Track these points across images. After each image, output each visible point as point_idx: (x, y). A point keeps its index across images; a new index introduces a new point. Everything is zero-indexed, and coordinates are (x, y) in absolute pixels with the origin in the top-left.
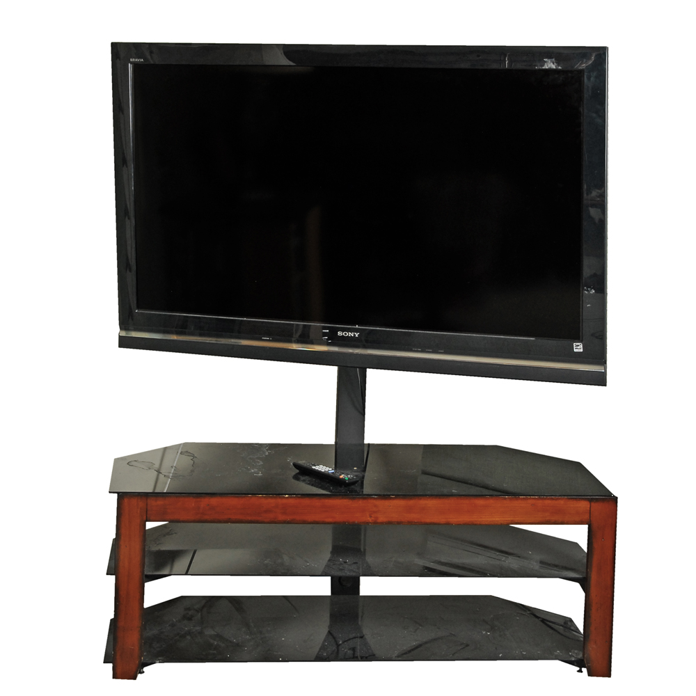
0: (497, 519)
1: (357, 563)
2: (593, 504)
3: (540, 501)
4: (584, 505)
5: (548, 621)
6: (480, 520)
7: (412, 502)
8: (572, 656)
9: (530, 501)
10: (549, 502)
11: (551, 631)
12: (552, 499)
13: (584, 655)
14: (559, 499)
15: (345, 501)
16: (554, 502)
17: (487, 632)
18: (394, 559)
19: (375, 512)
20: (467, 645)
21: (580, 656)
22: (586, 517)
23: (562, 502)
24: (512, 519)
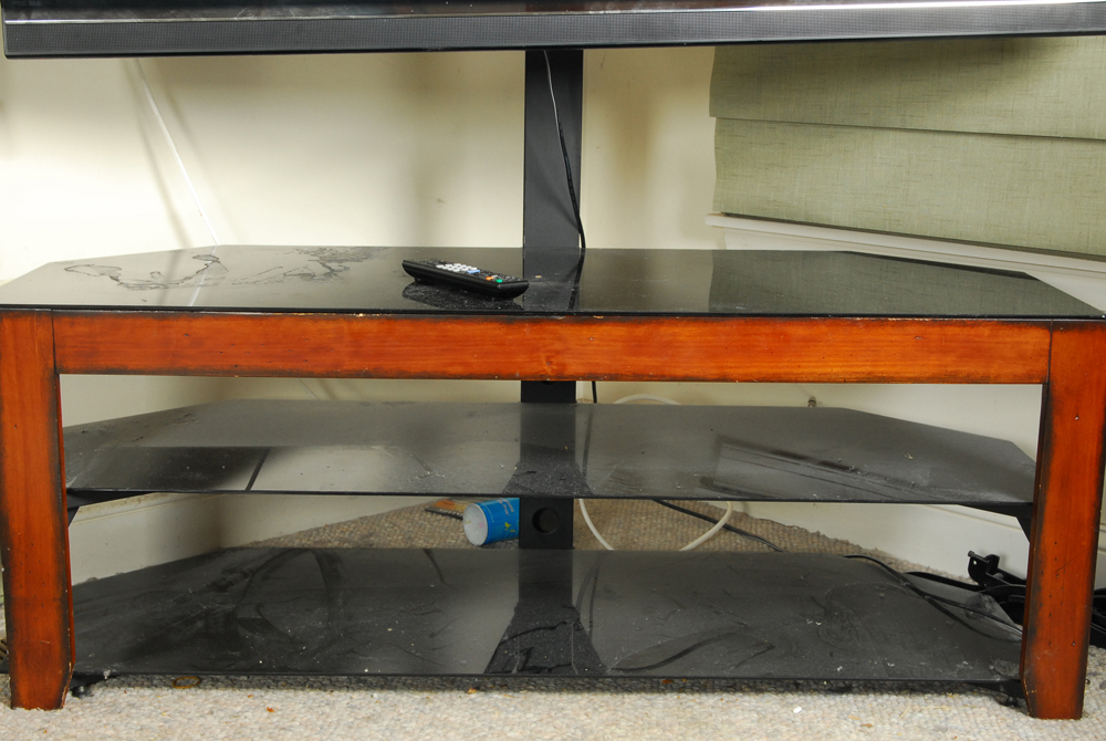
0: (835, 370)
1: (534, 472)
2: (1057, 336)
3: (937, 329)
4: (1035, 339)
5: (943, 600)
6: (795, 371)
7: (641, 331)
8: (995, 672)
9: (912, 330)
10: (957, 330)
11: (950, 622)
12: (964, 325)
13: (1022, 671)
14: (979, 324)
15: (491, 326)
16: (966, 331)
17: (815, 620)
18: (615, 467)
19: (558, 352)
20: (771, 647)
21: (1014, 673)
22: (1042, 365)
23: (986, 331)
24: (869, 369)
